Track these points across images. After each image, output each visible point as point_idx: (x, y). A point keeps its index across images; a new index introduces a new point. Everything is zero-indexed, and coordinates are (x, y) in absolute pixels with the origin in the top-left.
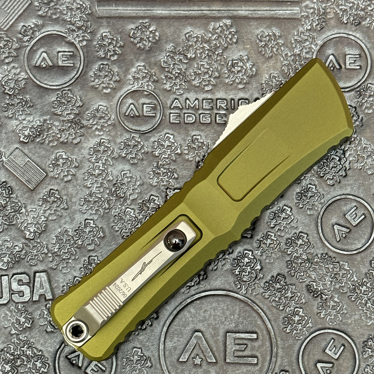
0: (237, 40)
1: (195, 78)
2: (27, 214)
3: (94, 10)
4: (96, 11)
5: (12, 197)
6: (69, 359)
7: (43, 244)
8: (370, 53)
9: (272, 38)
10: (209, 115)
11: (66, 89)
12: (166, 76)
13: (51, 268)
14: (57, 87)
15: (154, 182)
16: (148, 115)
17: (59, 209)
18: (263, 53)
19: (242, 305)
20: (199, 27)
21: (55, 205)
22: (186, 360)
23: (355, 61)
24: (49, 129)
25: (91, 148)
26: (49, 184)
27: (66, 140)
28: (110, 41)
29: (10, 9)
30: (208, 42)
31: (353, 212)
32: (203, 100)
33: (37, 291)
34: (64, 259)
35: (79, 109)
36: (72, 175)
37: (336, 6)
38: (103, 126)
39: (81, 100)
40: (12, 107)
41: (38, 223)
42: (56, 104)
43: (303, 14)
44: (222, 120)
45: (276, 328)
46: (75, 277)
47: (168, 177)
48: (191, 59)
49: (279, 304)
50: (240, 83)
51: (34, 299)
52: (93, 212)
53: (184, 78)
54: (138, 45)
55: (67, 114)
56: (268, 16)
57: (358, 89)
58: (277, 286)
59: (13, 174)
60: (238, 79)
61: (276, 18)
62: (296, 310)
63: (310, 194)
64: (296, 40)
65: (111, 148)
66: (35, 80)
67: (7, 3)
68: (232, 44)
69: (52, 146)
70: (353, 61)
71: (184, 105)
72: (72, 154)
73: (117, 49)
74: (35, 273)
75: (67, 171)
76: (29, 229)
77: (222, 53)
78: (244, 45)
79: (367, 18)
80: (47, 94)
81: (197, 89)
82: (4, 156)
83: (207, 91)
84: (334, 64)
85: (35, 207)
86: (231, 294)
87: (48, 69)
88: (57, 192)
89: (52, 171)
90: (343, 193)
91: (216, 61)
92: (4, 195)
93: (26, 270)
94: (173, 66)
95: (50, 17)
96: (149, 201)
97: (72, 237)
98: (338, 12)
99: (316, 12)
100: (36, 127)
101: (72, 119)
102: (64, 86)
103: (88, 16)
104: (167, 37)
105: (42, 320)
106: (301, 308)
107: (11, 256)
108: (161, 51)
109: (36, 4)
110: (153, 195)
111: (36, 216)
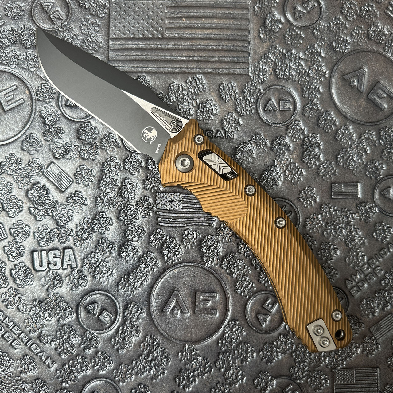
2: (59, 208)
5: (49, 196)
6: (87, 309)
7: (70, 229)
8: (297, 100)
9: (230, 88)
11: (87, 121)
13: (76, 246)
14: (81, 120)
15: (148, 187)
17: (81, 205)
18: (224, 98)
19: (207, 273)
20: (179, 79)
21: (78, 202)
22: (167, 311)
23: (287, 105)
25: (104, 163)
26: (74, 188)
27: (86, 157)
30: (185, 90)
33: (66, 262)
34: (84, 240)
35: (95, 135)
37: (275, 66)
38: (112, 148)
39: (97, 130)
40: (50, 134)
41: (66, 215)
42: (80, 132)
46: (92, 252)
48: (173, 101)
49: (232, 273)
50: (207, 119)
51: (64, 268)
55: (88, 139)
57: (289, 124)
59: (50, 180)
60: (206, 117)
61: (233, 74)
62: (243, 277)
64: (246, 89)
65: (118, 163)
66: (66, 115)
68: (202, 92)
69: (77, 161)
70: (285, 105)
72: (91, 167)
74: (64, 249)
75: (87, 179)
76: (60, 218)
77: (195, 98)
78: (210, 93)
80: (74, 125)
82: (44, 168)
84: (272, 107)
85: (65, 203)
86: (200, 265)
87: (75, 107)
88: (80, 193)
89: (76, 179)
91: (191, 103)
92: (44, 195)
93: (58, 247)
96: (143, 200)
97: (91, 225)
98: (276, 70)
99: (261, 70)
100: (66, 148)
101: (91, 143)
102: (86, 119)
104: (157, 86)
106: (247, 276)
107: (49, 237)
110: (146, 197)
111: (65, 210)
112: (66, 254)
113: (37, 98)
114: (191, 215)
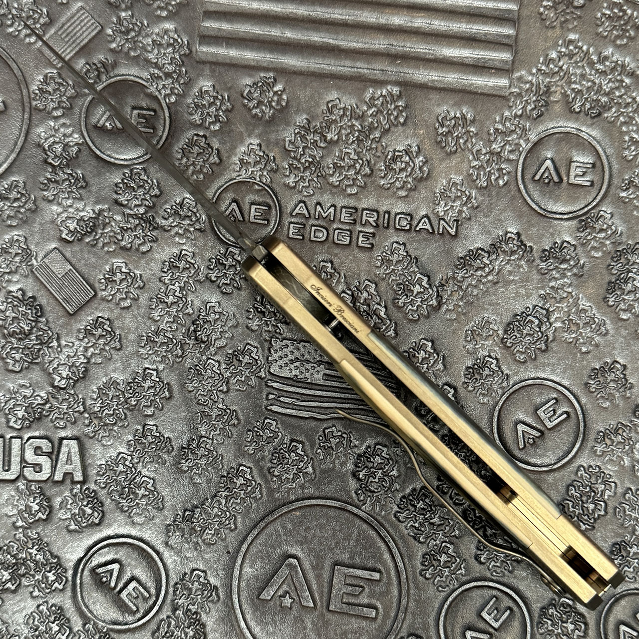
0: (405, 121)
1: (334, 172)
2: (59, 349)
3: (194, 49)
4: (197, 51)
5: (40, 322)
6: (98, 574)
7: (78, 397)
8: (609, 164)
9: (460, 122)
10: (349, 233)
11: (138, 167)
12: (290, 165)
13: (87, 435)
14: (126, 163)
15: (255, 324)
16: (257, 221)
17: (107, 348)
18: (444, 144)
20: (350, 94)
21: (102, 341)
22: (269, 598)
23: (584, 174)
24: (105, 225)
25: (165, 262)
26: (96, 308)
27: (129, 245)
28: (212, 101)
29: (69, 37)
30: (361, 118)
31: (550, 407)
32: (342, 207)
33: (62, 467)
34: (106, 425)
35: (154, 199)
36: (131, 299)
37: (566, 84)
38: (186, 230)
39: (159, 187)
40: (55, 185)
41: (73, 365)
42: (121, 188)
43: (514, 90)
44: (368, 242)
45: (409, 569)
46: (120, 453)
47: (275, 319)
48: (331, 142)
49: (419, 532)
50: (402, 188)
51: (56, 478)
52: (158, 359)
53: (318, 171)
54: (254, 111)
55: (136, 206)
56: (458, 88)
57: (583, 218)
58: (418, 505)
59: (46, 287)
60: (400, 182)
61: (470, 93)
62: (444, 544)
63: (487, 372)
64: (497, 130)
65: (196, 266)
66: (93, 148)
67: (66, 27)
68: (396, 126)
69: (108, 252)
70: (581, 174)
71: (312, 212)
72: (137, 268)
73: (221, 114)
74: (62, 439)
75: (126, 292)
76: (60, 372)
77: (380, 138)
78: (415, 129)
79: (612, 107)
80: (109, 171)
81: (334, 190)
82: (35, 259)
83: (350, 195)
84: (550, 174)
85: (73, 340)
86: (350, 507)
87: (115, 133)
88: (108, 323)
89: (104, 290)
90: (538, 375)
91: (369, 150)
92: (30, 317)
93: (49, 434)
94: (303, 151)
95: (127, 54)
96: (243, 352)
97: (123, 393)
98: (569, 93)
99: (534, 89)
100: (87, 220)
101: (142, 214)
102: (136, 162)
103: (183, 58)
104: (299, 104)
105: (62, 511)
106: (452, 543)
107: (30, 410)
108: (288, 124)
109: (110, 32)
110: (251, 345)
111: (72, 354)
112: (64, 449)
113: (34, 103)
114: (342, 396)
